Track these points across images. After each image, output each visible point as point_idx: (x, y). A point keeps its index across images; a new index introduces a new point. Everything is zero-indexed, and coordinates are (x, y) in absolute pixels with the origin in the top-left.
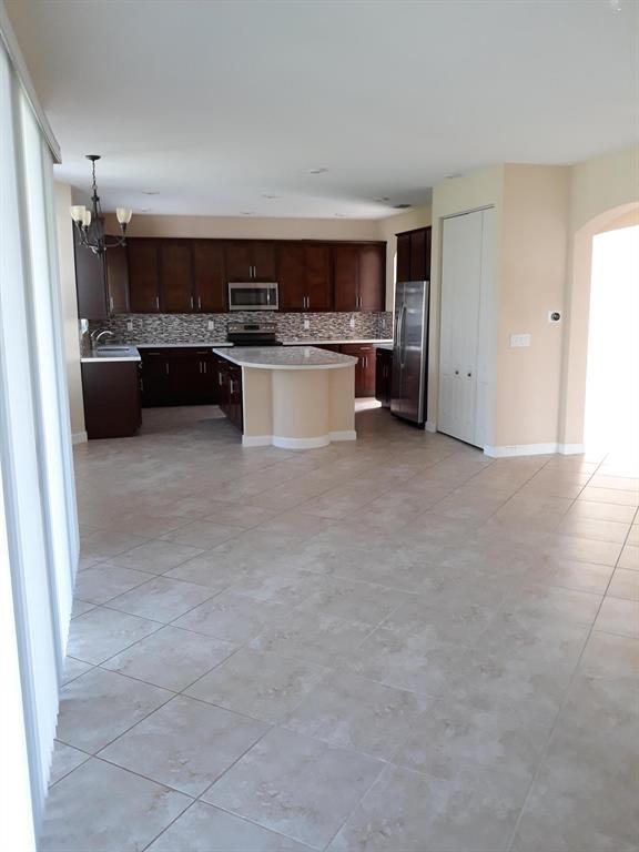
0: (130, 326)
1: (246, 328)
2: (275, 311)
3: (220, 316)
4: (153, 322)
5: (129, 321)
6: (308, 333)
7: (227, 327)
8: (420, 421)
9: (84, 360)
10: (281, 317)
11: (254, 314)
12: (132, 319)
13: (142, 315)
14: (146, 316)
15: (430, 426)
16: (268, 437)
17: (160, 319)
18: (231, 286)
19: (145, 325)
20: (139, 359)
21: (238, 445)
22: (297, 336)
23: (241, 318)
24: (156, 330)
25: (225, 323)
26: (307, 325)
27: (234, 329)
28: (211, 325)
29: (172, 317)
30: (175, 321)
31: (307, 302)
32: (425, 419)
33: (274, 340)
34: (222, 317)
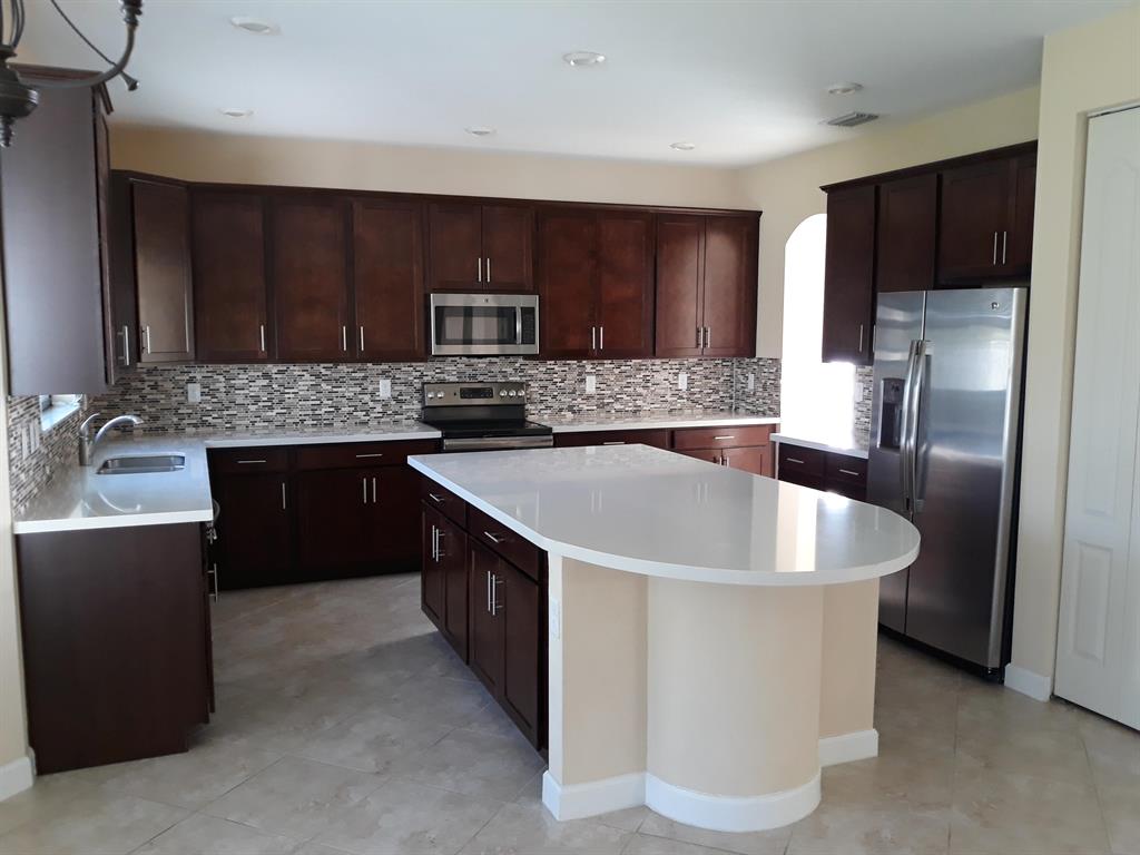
0: (195, 393)
1: (465, 393)
2: (527, 357)
3: (404, 367)
4: (249, 382)
5: (191, 380)
6: (594, 401)
7: (421, 391)
8: (993, 661)
9: (26, 528)
10: (538, 371)
11: (482, 364)
12: (199, 377)
13: (223, 367)
14: (233, 369)
15: (1027, 678)
16: (633, 778)
17: (266, 376)
18: (435, 300)
19: (230, 389)
20: (207, 515)
21: (535, 807)
22: (570, 409)
23: (451, 373)
24: (256, 399)
25: (419, 386)
26: (591, 385)
27: (436, 397)
28: (385, 389)
29: (296, 370)
30: (302, 380)
31: (598, 338)
32: (1006, 657)
33: (524, 421)
34: (409, 371)
